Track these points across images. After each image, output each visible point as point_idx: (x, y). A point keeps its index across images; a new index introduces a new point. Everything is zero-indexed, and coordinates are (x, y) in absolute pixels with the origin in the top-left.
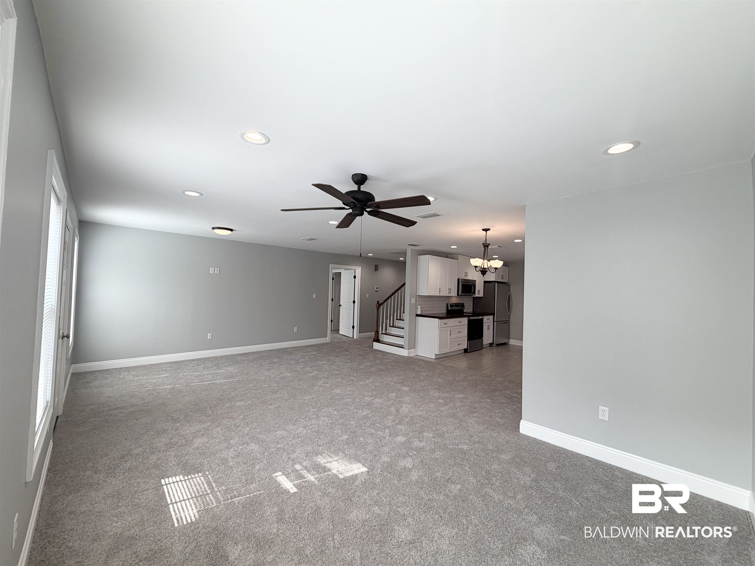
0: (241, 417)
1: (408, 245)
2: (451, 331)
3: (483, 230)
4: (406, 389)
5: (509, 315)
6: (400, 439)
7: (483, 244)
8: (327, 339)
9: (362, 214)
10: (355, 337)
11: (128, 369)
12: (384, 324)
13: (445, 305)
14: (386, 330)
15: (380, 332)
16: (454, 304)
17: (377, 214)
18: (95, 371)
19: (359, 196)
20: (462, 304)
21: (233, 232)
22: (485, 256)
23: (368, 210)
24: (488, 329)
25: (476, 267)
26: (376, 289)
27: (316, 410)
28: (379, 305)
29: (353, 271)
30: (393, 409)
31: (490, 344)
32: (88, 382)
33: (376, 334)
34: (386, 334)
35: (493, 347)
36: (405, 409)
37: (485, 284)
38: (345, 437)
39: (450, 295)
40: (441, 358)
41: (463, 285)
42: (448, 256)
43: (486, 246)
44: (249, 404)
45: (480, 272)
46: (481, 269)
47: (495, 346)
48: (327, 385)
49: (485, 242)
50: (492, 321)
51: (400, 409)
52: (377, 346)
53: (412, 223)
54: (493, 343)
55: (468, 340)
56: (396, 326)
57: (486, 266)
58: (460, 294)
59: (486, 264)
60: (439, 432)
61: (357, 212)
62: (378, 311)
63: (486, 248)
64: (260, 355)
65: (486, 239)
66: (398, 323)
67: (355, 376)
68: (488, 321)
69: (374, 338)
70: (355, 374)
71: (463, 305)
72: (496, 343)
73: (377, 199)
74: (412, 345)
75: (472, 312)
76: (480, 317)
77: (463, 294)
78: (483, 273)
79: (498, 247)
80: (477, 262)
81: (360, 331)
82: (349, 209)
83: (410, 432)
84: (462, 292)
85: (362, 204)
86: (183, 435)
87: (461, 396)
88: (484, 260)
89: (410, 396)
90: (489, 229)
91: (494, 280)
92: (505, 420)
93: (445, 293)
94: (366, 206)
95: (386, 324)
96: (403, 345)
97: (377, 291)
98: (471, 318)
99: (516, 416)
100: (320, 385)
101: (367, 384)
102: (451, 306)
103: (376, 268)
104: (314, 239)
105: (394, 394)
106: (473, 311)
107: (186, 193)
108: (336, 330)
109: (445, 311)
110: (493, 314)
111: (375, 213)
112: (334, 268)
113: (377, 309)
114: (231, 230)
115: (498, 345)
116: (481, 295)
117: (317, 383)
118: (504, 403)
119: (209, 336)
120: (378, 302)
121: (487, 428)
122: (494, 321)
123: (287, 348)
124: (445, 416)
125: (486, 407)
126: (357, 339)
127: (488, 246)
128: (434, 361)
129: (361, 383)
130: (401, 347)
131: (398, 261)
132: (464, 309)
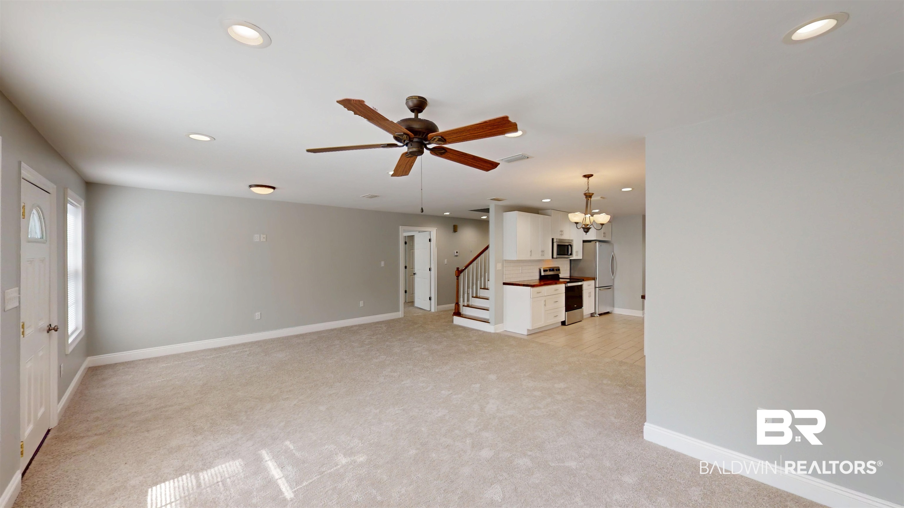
0: (282, 424)
1: (491, 199)
2: (545, 301)
3: (585, 176)
4: (493, 377)
5: (613, 279)
6: (486, 453)
7: (585, 194)
8: (400, 314)
9: (421, 153)
10: (433, 310)
11: (157, 360)
12: (466, 295)
13: (538, 271)
14: (468, 300)
15: (461, 303)
16: (548, 269)
17: (444, 153)
18: (116, 364)
19: (416, 126)
20: (557, 268)
21: (275, 190)
22: (587, 210)
23: (430, 146)
24: (590, 296)
25: (577, 223)
26: (456, 254)
27: (378, 411)
28: (459, 272)
29: (428, 233)
30: (476, 407)
31: (591, 314)
32: (103, 379)
33: (457, 307)
34: (468, 306)
35: (596, 318)
36: (492, 406)
37: (585, 243)
38: (413, 452)
39: (543, 259)
40: (534, 333)
41: (559, 246)
42: (539, 211)
43: (588, 196)
44: (295, 405)
45: (582, 229)
46: (584, 226)
47: (597, 316)
48: (396, 374)
49: (587, 192)
50: (594, 287)
51: (485, 407)
52: (457, 320)
53: (492, 165)
54: (595, 313)
55: (566, 311)
56: (480, 297)
57: (588, 222)
58: (555, 256)
59: (588, 219)
60: (537, 440)
61: (414, 149)
62: (458, 279)
63: (588, 199)
64: (320, 336)
65: (588, 188)
66: (482, 293)
67: (431, 361)
68: (588, 287)
69: (454, 311)
70: (430, 359)
71: (558, 270)
72: (599, 313)
73: (442, 128)
74: (500, 319)
75: (569, 278)
76: (580, 283)
77: (559, 256)
78: (586, 230)
79: (602, 199)
80: (577, 217)
81: (439, 304)
82: (403, 146)
83: (499, 441)
84: (558, 254)
85: (420, 137)
86: (202, 455)
87: (562, 385)
88: (585, 215)
89: (498, 388)
90: (592, 175)
91: (595, 239)
92: (622, 420)
93: (537, 256)
94: (426, 140)
95: (468, 294)
96: (488, 320)
97: (457, 256)
98: (569, 285)
99: (636, 414)
100: (387, 374)
101: (444, 372)
102: (545, 271)
103: (455, 229)
104: (376, 196)
105: (478, 385)
106: (570, 276)
107: (191, 136)
108: (410, 302)
109: (537, 277)
110: (594, 279)
111: (439, 152)
112: (405, 231)
113: (457, 277)
114: (274, 188)
115: (600, 315)
116: (580, 257)
117: (384, 372)
118: (617, 394)
119: (257, 315)
120: (458, 268)
121: (600, 434)
122: (595, 287)
123: (352, 327)
124: (544, 415)
125: (595, 401)
126: (435, 312)
127: (590, 197)
128: (526, 337)
129: (437, 370)
130: (486, 321)
131: (480, 220)
132: (560, 273)
